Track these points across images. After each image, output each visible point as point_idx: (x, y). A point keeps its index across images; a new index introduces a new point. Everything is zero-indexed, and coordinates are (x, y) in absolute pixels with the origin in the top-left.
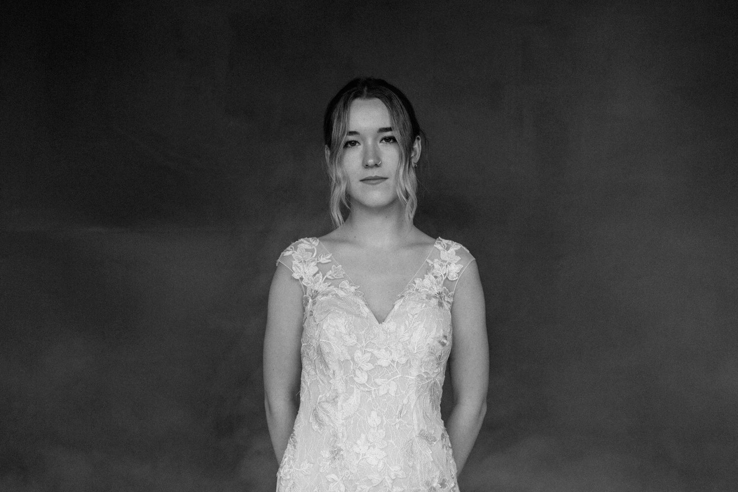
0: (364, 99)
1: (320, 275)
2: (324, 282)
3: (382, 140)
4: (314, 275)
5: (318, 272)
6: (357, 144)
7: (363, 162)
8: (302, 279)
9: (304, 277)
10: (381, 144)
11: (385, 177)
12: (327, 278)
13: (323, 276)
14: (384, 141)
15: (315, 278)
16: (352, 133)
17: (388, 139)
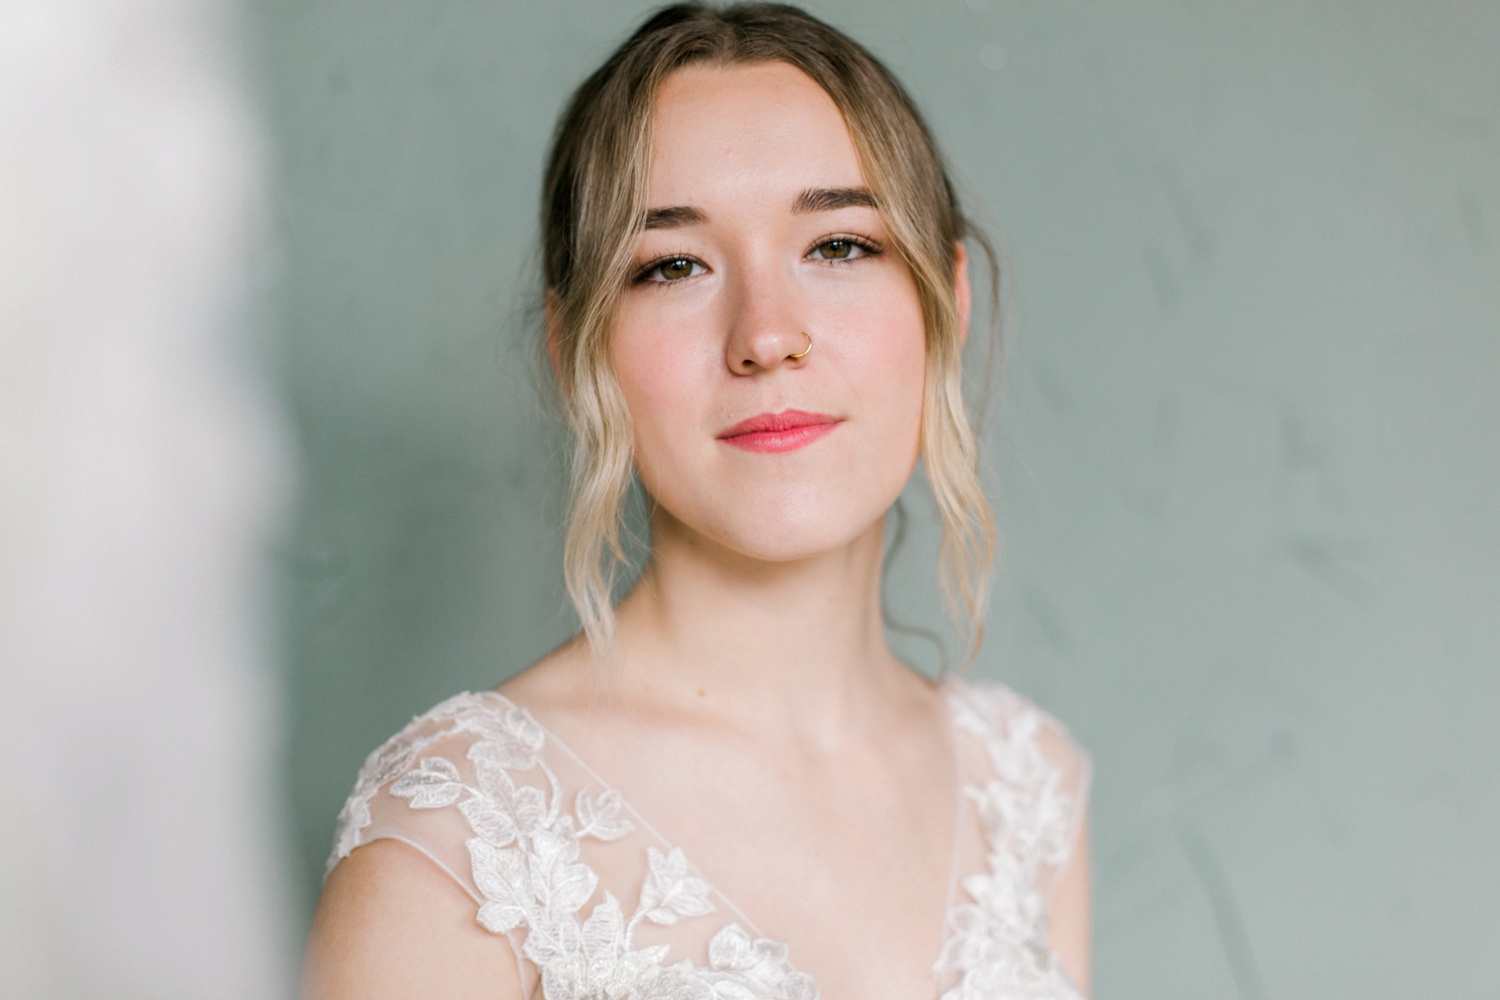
0: (725, 62)
1: (611, 907)
2: (637, 946)
3: (812, 251)
4: (584, 914)
5: (597, 899)
6: (696, 270)
7: (728, 348)
8: (523, 930)
9: (534, 925)
10: (809, 267)
11: (830, 410)
12: (647, 921)
13: (629, 914)
14: (818, 255)
15: (587, 925)
16: (664, 217)
17: (832, 248)
